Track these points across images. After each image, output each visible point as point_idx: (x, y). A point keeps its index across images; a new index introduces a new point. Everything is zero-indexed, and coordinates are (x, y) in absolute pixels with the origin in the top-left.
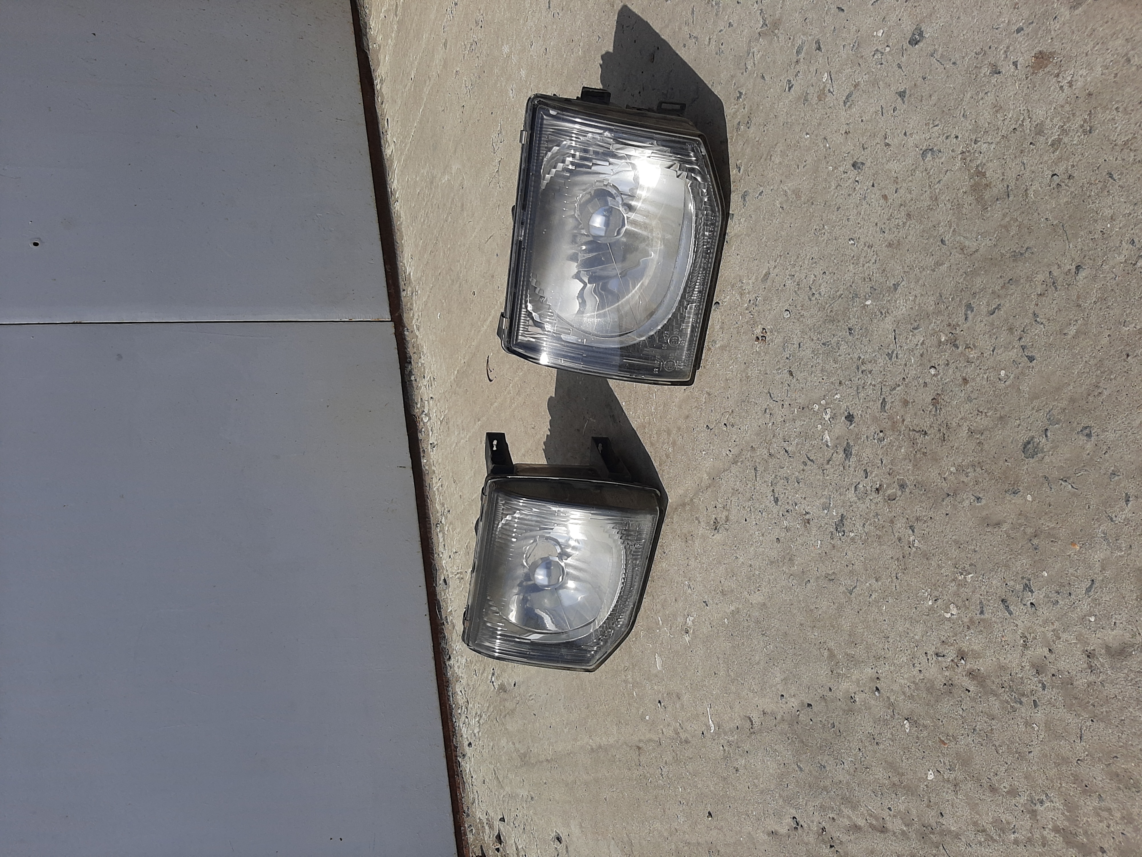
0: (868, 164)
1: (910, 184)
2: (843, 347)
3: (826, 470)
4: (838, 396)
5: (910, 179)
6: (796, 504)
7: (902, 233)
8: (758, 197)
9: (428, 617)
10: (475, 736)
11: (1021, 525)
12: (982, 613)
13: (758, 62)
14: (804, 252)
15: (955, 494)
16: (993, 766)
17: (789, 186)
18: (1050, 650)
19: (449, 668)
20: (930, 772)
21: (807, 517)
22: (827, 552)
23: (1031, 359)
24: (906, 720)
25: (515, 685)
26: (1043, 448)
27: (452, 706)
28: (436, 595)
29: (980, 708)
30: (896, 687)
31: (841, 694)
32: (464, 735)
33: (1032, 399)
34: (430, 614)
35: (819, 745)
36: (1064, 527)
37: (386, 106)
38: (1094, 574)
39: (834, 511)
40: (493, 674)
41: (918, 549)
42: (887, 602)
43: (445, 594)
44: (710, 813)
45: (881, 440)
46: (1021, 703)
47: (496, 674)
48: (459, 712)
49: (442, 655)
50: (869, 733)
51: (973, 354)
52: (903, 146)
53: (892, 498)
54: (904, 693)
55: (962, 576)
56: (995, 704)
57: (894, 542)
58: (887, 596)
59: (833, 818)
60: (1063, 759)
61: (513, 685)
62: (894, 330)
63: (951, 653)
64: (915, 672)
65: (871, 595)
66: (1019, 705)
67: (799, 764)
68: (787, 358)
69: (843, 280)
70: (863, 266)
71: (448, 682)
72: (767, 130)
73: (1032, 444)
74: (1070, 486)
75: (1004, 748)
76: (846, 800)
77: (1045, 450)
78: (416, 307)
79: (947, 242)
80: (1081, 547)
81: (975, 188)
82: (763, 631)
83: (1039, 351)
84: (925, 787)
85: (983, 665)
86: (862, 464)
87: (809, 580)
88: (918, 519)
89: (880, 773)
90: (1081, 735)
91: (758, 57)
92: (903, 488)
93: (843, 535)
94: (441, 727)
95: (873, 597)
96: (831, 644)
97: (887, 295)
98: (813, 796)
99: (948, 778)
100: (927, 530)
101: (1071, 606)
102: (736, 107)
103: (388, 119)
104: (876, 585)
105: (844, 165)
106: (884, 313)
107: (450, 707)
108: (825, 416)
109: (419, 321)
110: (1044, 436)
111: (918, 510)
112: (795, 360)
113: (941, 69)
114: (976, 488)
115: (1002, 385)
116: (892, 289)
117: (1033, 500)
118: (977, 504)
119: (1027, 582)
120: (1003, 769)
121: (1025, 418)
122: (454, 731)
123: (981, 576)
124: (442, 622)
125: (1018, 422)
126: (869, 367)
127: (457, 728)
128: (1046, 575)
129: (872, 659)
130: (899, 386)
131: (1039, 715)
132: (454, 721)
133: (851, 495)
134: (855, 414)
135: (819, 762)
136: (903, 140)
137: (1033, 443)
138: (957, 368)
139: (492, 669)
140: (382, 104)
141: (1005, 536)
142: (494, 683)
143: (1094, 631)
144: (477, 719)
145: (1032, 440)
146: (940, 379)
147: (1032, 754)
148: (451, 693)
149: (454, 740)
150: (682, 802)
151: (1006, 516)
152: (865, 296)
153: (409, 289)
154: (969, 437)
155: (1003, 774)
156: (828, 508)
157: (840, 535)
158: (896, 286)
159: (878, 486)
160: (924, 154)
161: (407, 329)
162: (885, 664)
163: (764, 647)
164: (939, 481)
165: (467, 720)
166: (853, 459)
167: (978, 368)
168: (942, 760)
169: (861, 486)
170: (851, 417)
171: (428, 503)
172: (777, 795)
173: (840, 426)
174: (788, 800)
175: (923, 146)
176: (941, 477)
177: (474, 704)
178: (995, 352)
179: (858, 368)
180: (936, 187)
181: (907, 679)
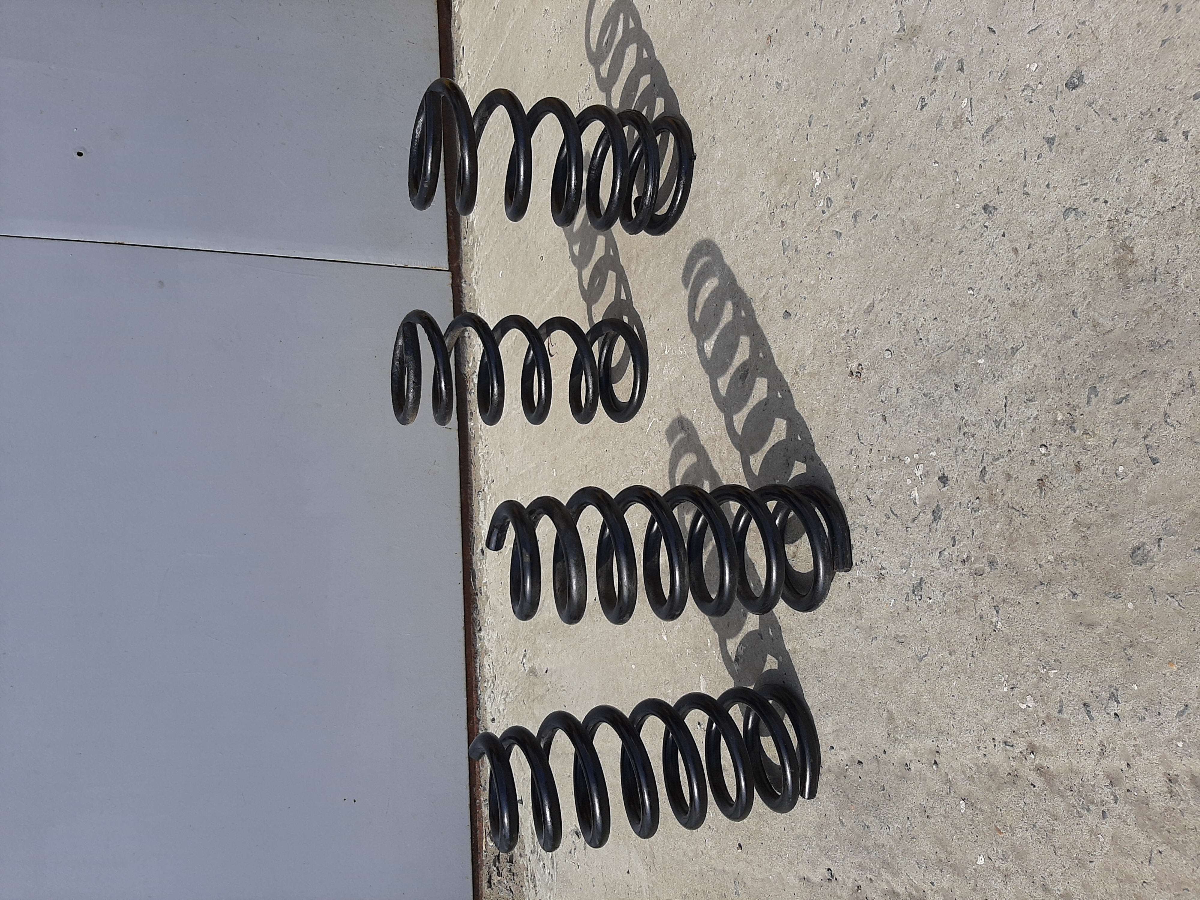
0: (1001, 209)
1: (1046, 242)
2: (947, 402)
3: (910, 528)
4: (933, 454)
5: (1047, 236)
6: (872, 557)
7: (1030, 293)
8: (871, 220)
9: (461, 586)
10: (500, 712)
11: (1116, 632)
12: (1060, 712)
13: (890, 70)
14: (916, 290)
15: (1049, 584)
16: (1050, 866)
17: (908, 215)
18: (1128, 764)
19: (478, 640)
20: (981, 858)
21: (883, 572)
22: (900, 612)
23: (1155, 461)
24: (963, 800)
25: (547, 671)
26: (1153, 558)
27: (478, 678)
28: (471, 564)
29: (1043, 805)
30: (956, 765)
31: (896, 758)
32: (488, 709)
33: (1149, 504)
34: (464, 583)
35: (865, 804)
36: (1163, 644)
37: (463, 32)
38: (1190, 699)
39: (914, 572)
40: (525, 656)
41: (1000, 632)
42: (959, 677)
43: (481, 564)
44: (740, 846)
45: (975, 510)
46: (1088, 810)
47: (528, 656)
48: (485, 685)
49: (473, 625)
50: (920, 804)
51: (1090, 442)
52: (1044, 199)
53: (979, 573)
54: (964, 773)
55: (1045, 670)
56: (1060, 806)
57: (975, 619)
58: (959, 671)
59: (871, 879)
60: (1127, 877)
61: (545, 671)
62: (1006, 397)
63: (1021, 745)
64: (979, 754)
65: (942, 667)
66: (1086, 812)
67: (841, 818)
68: (882, 401)
69: (955, 330)
70: (981, 320)
71: (476, 653)
72: (891, 149)
73: (1141, 550)
74: (1177, 604)
75: (1064, 851)
76: (886, 865)
77: (1155, 560)
78: (477, 259)
79: (1078, 315)
80: (1178, 669)
81: (1119, 262)
82: (820, 678)
83: (1165, 454)
84: (973, 871)
85: (1053, 764)
86: (951, 531)
87: (876, 638)
88: (1004, 601)
89: (928, 847)
90: (1151, 858)
91: (889, 64)
92: (993, 565)
93: (920, 600)
94: (465, 699)
95: (944, 669)
96: (892, 707)
97: (1003, 357)
98: (853, 853)
99: (999, 867)
100: (1014, 614)
101: (1159, 726)
102: (858, 114)
103: (463, 48)
104: (948, 658)
105: (974, 206)
106: (997, 376)
107: (476, 679)
108: (916, 472)
109: (478, 274)
110: (1157, 545)
111: (1005, 591)
112: (891, 405)
113: (1098, 122)
114: (1073, 583)
115: (1118, 482)
116: (1009, 353)
117: (1134, 609)
118: (1072, 600)
119: (1114, 691)
120: (1060, 871)
121: (1138, 522)
122: (478, 703)
123: (1066, 675)
124: (476, 592)
125: (1130, 524)
126: (972, 430)
127: (481, 701)
128: (1136, 688)
129: (934, 732)
130: (1003, 457)
131: (1107, 827)
132: (479, 693)
133: (934, 560)
134: (950, 476)
135: (863, 821)
136: (1044, 192)
137: (1144, 550)
138: (1070, 453)
139: (524, 650)
140: (459, 29)
141: (1098, 639)
142: (525, 665)
143: (1180, 757)
144: (504, 697)
145: (1142, 546)
146: (1049, 461)
147: (1093, 864)
148: (478, 665)
149: (478, 712)
150: (711, 828)
151: (1102, 619)
152: (978, 353)
153: (471, 238)
154: (1074, 527)
155: (1059, 877)
156: (907, 568)
157: (917, 599)
158: (1015, 350)
159: (965, 556)
160: (1067, 212)
161: (465, 281)
162: (947, 740)
163: (819, 694)
164: (1034, 566)
165: (492, 695)
166: (942, 523)
167: (1094, 458)
168: (995, 848)
169: (946, 553)
170: (945, 479)
171: (471, 468)
172: (814, 843)
173: (932, 486)
174: (825, 852)
175: (1066, 204)
176: (1037, 563)
177: (501, 681)
178: (1115, 445)
179: (960, 429)
180: (1075, 251)
181: (970, 760)
